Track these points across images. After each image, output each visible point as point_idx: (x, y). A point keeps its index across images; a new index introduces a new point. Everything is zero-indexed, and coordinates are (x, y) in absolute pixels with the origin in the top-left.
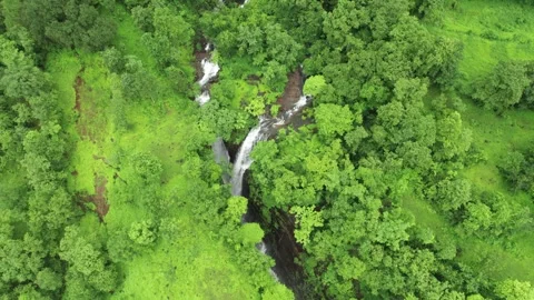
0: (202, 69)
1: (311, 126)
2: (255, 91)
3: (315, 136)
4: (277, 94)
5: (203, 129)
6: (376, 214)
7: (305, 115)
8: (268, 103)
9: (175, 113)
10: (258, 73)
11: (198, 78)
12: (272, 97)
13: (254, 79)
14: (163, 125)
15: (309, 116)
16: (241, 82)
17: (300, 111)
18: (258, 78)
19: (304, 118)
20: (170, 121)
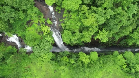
0: (12, 42)
1: (65, 12)
2: (36, 25)
3: (71, 13)
4: (42, 17)
5: (46, 57)
6: (123, 12)
7: (59, 11)
8: (44, 23)
9: (31, 65)
10: (28, 19)
11: (16, 47)
12: (42, 20)
13: (29, 23)
14: (35, 71)
15: (60, 9)
16: (28, 29)
17: (55, 12)
18: (30, 21)
19: (59, 12)
20: (34, 68)
